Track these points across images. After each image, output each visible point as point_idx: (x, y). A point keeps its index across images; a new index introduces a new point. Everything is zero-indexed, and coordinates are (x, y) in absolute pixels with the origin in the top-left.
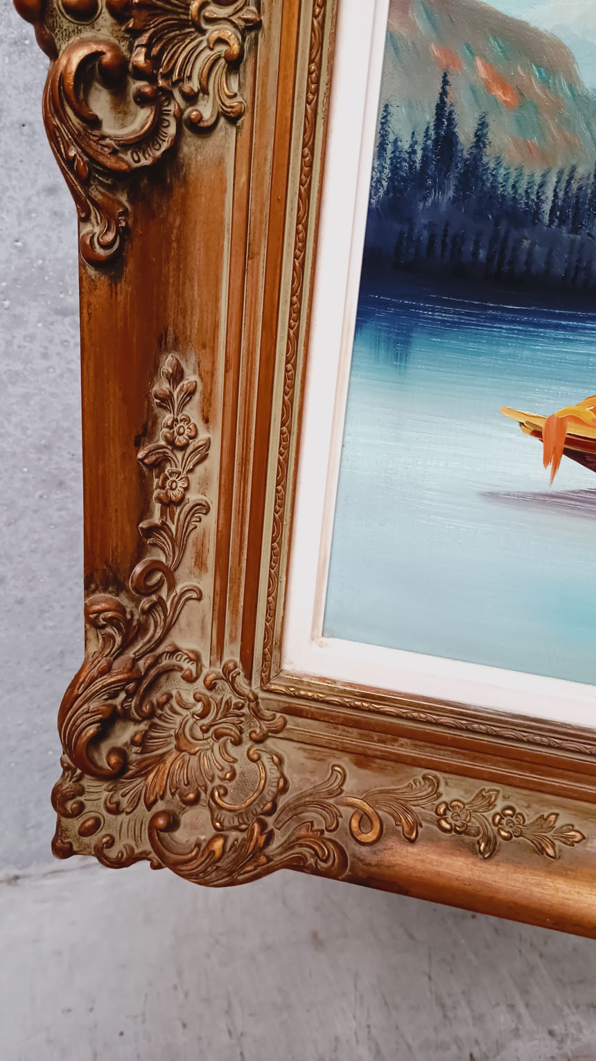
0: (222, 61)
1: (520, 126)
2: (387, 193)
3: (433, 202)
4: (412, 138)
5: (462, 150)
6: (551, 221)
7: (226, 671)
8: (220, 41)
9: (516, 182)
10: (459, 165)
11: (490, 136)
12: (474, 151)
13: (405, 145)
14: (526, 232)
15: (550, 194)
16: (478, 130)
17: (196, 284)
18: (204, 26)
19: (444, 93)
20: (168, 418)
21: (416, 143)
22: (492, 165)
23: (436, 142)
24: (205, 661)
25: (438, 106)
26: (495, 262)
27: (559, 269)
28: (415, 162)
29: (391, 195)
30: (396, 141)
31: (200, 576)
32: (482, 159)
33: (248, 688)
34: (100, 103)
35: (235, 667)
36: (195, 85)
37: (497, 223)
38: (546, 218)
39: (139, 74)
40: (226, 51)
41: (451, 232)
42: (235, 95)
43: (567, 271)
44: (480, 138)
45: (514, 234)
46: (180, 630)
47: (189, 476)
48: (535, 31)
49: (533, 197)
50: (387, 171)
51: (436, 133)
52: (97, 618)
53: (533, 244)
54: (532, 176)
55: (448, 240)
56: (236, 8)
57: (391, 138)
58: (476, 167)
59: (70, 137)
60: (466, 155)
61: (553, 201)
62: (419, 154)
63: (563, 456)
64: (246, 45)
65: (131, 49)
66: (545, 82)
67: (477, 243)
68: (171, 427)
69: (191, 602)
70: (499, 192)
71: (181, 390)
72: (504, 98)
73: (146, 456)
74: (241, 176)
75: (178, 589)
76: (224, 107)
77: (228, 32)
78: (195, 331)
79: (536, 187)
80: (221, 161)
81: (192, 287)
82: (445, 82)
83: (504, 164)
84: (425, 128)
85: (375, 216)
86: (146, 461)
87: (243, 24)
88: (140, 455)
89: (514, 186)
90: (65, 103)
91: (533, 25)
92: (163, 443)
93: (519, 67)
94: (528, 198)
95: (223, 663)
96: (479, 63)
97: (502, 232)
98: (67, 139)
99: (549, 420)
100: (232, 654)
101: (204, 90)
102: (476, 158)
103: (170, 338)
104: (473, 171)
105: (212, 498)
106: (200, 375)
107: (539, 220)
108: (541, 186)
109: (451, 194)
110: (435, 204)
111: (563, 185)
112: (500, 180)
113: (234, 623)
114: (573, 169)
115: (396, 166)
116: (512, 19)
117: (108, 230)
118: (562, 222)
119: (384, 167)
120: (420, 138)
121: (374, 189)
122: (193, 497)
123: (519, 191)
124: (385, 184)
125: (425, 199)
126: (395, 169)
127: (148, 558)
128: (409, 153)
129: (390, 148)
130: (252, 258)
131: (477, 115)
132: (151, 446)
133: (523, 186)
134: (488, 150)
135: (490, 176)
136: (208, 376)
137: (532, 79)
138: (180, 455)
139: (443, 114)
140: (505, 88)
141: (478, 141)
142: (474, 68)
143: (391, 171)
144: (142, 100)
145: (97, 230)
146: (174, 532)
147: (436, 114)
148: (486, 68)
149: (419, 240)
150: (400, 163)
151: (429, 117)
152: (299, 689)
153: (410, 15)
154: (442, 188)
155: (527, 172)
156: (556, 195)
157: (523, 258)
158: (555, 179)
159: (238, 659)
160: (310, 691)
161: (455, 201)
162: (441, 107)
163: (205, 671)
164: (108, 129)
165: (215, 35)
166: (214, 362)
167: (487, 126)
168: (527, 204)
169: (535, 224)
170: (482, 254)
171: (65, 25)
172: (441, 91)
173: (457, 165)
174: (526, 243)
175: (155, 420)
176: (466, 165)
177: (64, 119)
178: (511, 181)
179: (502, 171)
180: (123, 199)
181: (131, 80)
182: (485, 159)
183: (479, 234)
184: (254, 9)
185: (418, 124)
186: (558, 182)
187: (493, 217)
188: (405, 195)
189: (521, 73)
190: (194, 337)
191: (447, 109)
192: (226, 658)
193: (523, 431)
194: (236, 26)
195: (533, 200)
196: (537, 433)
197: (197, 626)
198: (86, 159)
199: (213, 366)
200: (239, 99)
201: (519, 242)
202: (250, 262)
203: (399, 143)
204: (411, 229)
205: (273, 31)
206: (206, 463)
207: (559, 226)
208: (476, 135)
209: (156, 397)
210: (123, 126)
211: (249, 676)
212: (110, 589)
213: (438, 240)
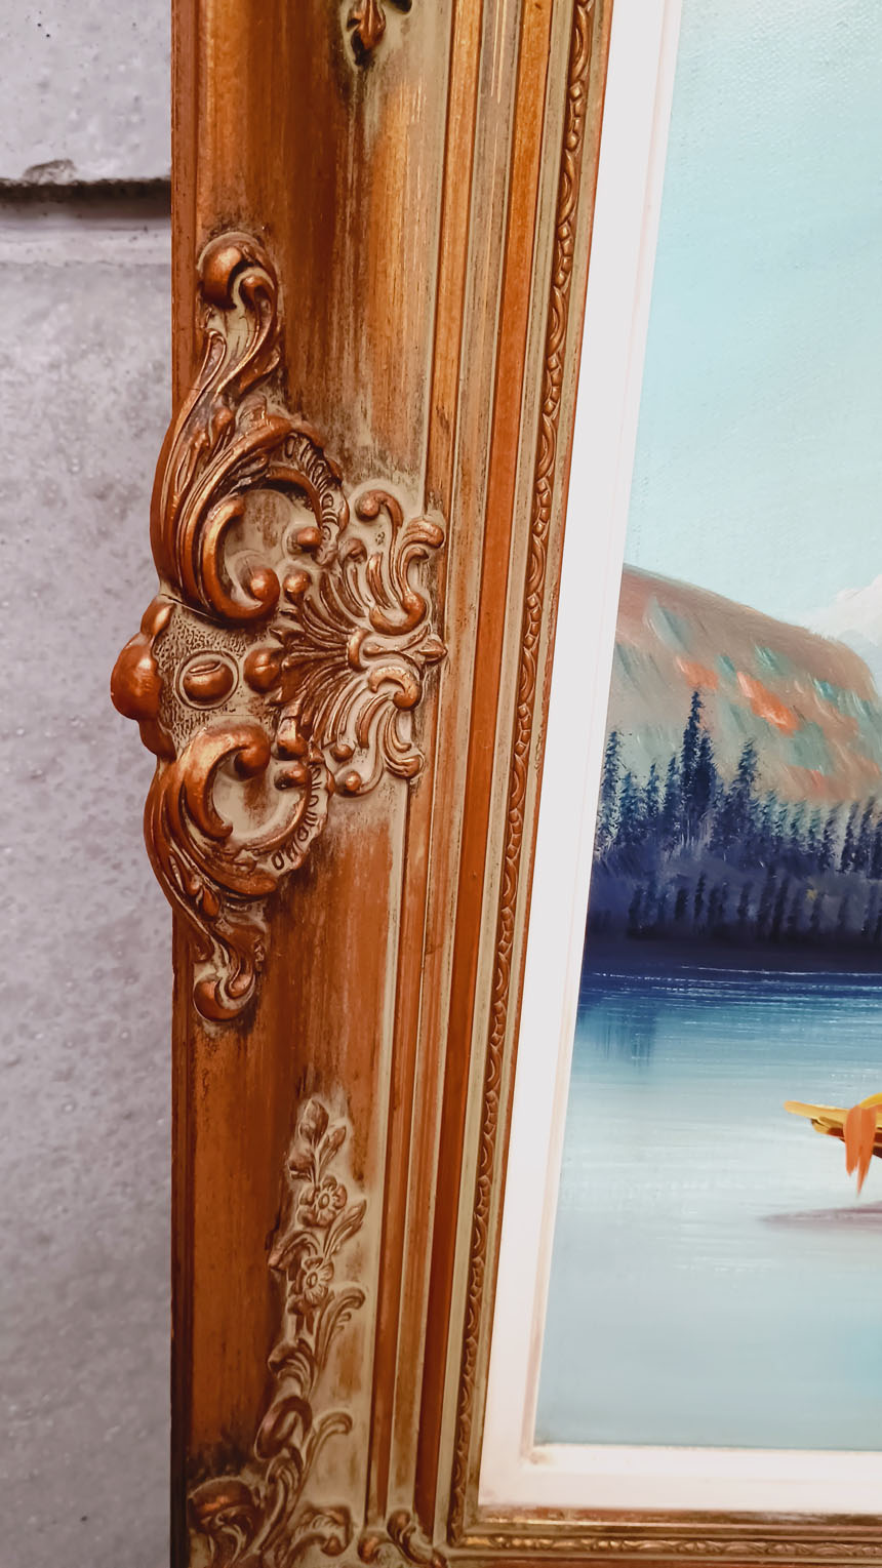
0: (390, 705)
1: (801, 754)
2: (617, 842)
3: (683, 852)
4: (652, 772)
5: (722, 785)
6: (845, 865)
7: (393, 1527)
8: (388, 680)
9: (797, 820)
10: (719, 804)
11: (760, 767)
12: (739, 786)
13: (642, 782)
14: (811, 881)
15: (842, 833)
16: (743, 761)
17: (346, 994)
18: (364, 663)
19: (695, 717)
20: (305, 1189)
21: (657, 778)
22: (763, 802)
23: (686, 776)
24: (358, 1519)
25: (686, 733)
26: (771, 920)
27: (857, 922)
28: (656, 802)
29: (623, 844)
30: (629, 776)
31: (349, 1396)
32: (749, 795)
33: (428, 1547)
34: (230, 803)
35: (408, 1520)
36: (350, 740)
37: (772, 871)
38: (838, 862)
39: (285, 753)
40: (396, 694)
41: (709, 885)
42: (410, 747)
43: (867, 925)
44: (746, 770)
45: (795, 884)
46: (318, 1481)
47: (334, 1259)
48: (817, 638)
49: (820, 837)
50: (616, 815)
51: (687, 766)
52: (212, 1522)
53: (821, 895)
54: (818, 812)
55: (705, 897)
56: (412, 640)
57: (622, 773)
58: (742, 805)
59: (193, 864)
60: (727, 791)
61: (847, 841)
62: (663, 791)
63: (874, 1158)
64: (425, 683)
65: (275, 726)
66: (832, 701)
67: (744, 898)
68: (310, 1203)
69: (335, 1438)
70: (773, 834)
71: (326, 1145)
72: (777, 721)
73: (281, 1259)
74: (416, 849)
75: (316, 1423)
76: (391, 764)
77: (398, 668)
78: (343, 1057)
79: (823, 826)
80: (384, 828)
81: (340, 999)
82: (696, 704)
83: (780, 800)
84: (671, 758)
85: (602, 872)
86: (281, 1265)
87: (422, 659)
88: (273, 1260)
89: (793, 826)
90: (188, 821)
91: (814, 631)
92: (299, 1227)
93: (796, 684)
94: (813, 838)
95: (388, 1516)
96: (742, 680)
97: (779, 884)
98: (188, 866)
99: (852, 1114)
100: (400, 1500)
101: (363, 744)
102: (741, 797)
103: (310, 1079)
104: (737, 811)
105: (369, 1284)
106: (351, 1116)
107: (829, 865)
108: (830, 823)
109: (708, 839)
110: (686, 854)
111: (859, 821)
112: (775, 818)
113: (403, 1457)
114: (872, 803)
115: (629, 810)
116: (786, 624)
117: (242, 972)
118: (859, 865)
119: (611, 810)
120: (663, 773)
121: (600, 838)
122: (339, 1287)
123: (801, 831)
124: (614, 831)
125: (672, 846)
126: (628, 812)
127: (279, 1399)
128: (649, 792)
129: (619, 786)
130: (431, 952)
131: (741, 742)
132: (287, 1236)
133: (806, 824)
134: (757, 784)
135: (761, 814)
136: (361, 1116)
137: (816, 697)
138: (320, 1235)
139: (694, 742)
140: (778, 708)
141: (743, 773)
142: (736, 686)
143: (622, 814)
144: (286, 783)
145: (223, 973)
146: (312, 1346)
147: (685, 743)
148: (752, 686)
149: (663, 898)
150: (635, 803)
151: (676, 747)
152: (509, 1538)
153: (645, 622)
154: (695, 833)
155: (810, 808)
156: (850, 834)
157: (808, 912)
158: (847, 815)
159: (409, 1507)
160: (527, 1537)
161: (713, 847)
162: (691, 735)
163: (357, 1531)
164: (241, 835)
165: (381, 674)
166: (372, 1095)
167: (755, 755)
168: (811, 846)
169: (823, 870)
170: (752, 911)
171: (187, 713)
172: (691, 714)
173: (715, 803)
174: (811, 895)
175: (288, 1199)
176: (727, 803)
177: (184, 842)
178: (790, 820)
179: (777, 808)
180: (258, 919)
181: (272, 761)
182: (753, 795)
183: (747, 887)
184: (435, 637)
185: (660, 756)
186: (852, 818)
187: (766, 864)
188: (643, 842)
189: (800, 690)
190: (342, 1065)
191: (700, 736)
192: (391, 1509)
193: (817, 1129)
194: (411, 662)
195: (819, 841)
196: (836, 1132)
197: (343, 1469)
198: (215, 888)
199: (372, 1100)
200: (414, 751)
201: (801, 893)
202: (428, 958)
203: (634, 780)
204: (653, 884)
205: (463, 662)
206: (359, 1236)
207: (855, 870)
208: (741, 767)
209: (293, 1168)
210: (261, 823)
211: (428, 1532)
212: (228, 1468)
213: (691, 898)
